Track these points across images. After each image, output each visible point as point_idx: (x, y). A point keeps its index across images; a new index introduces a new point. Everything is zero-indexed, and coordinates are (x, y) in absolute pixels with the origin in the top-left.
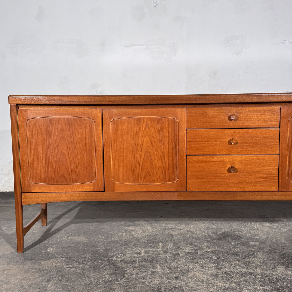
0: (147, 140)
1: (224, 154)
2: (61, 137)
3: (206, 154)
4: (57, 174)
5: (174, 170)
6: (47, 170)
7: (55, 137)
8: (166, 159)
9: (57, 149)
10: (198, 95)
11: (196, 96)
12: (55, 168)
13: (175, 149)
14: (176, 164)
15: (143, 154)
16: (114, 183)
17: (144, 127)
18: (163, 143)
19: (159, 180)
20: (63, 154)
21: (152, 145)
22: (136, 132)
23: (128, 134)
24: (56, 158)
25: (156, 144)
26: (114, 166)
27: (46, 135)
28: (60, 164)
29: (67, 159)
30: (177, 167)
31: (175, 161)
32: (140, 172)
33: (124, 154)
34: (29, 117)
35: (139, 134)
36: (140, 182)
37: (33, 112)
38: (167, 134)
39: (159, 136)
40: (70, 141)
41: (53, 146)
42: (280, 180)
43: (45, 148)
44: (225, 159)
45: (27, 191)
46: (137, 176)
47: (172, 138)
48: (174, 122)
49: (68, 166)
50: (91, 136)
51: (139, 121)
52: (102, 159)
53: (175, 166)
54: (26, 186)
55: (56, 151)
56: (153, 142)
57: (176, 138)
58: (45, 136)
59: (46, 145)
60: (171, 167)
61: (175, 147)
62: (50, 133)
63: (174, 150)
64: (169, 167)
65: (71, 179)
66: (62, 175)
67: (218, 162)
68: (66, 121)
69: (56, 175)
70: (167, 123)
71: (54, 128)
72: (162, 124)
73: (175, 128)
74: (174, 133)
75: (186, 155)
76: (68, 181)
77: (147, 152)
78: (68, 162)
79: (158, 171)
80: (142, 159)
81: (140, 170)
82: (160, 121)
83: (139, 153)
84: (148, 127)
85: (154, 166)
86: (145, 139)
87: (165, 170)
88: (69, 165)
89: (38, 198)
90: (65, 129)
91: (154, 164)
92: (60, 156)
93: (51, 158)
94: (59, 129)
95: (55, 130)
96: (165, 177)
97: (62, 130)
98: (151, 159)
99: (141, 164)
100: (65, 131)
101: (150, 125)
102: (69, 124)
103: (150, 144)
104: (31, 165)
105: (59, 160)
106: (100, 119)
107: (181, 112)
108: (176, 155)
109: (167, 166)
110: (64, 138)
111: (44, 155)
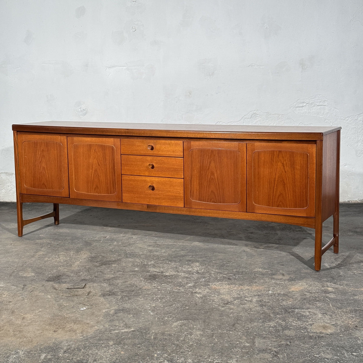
1: (146, 175)
2: (42, 156)
3: (134, 175)
5: (113, 185)
7: (39, 155)
8: (108, 177)
9: (40, 164)
10: (127, 129)
11: (125, 130)
12: (39, 177)
15: (93, 172)
16: (75, 192)
17: (94, 151)
18: (106, 164)
19: (104, 192)
20: (44, 168)
21: (99, 165)
22: (89, 155)
23: (83, 156)
24: (40, 170)
25: (102, 165)
26: (75, 179)
28: (42, 175)
29: (47, 172)
30: (115, 183)
31: (114, 178)
32: (92, 185)
34: (24, 140)
35: (90, 157)
36: (92, 193)
38: (109, 158)
39: (103, 159)
41: (38, 162)
42: (185, 199)
43: (33, 163)
44: (147, 179)
45: (23, 192)
46: (90, 188)
47: (111, 161)
48: (113, 149)
49: (47, 177)
50: (60, 156)
51: (90, 147)
52: (67, 174)
53: (114, 182)
54: (23, 189)
55: (40, 165)
56: (100, 163)
57: (114, 160)
58: (33, 154)
59: (34, 161)
60: (112, 182)
61: (114, 168)
62: (36, 152)
63: (113, 170)
64: (110, 183)
65: (49, 186)
66: (44, 183)
67: (143, 181)
68: (45, 145)
70: (108, 150)
72: (105, 150)
73: (113, 153)
74: (113, 157)
75: (121, 175)
76: (47, 188)
77: (96, 171)
78: (47, 174)
79: (103, 186)
80: (93, 175)
81: (92, 183)
82: (103, 148)
83: (91, 170)
84: (96, 152)
85: (100, 181)
86: (94, 161)
87: (108, 185)
90: (44, 149)
91: (100, 179)
92: (42, 170)
93: (37, 169)
94: (41, 150)
95: (39, 150)
96: (108, 190)
97: (43, 151)
98: (99, 176)
99: (92, 179)
100: (45, 151)
101: (97, 150)
102: (47, 147)
103: (98, 165)
104: (25, 174)
105: (42, 172)
106: (66, 144)
107: (117, 141)
108: (115, 173)
109: (109, 181)
110: (44, 156)
111: (33, 168)
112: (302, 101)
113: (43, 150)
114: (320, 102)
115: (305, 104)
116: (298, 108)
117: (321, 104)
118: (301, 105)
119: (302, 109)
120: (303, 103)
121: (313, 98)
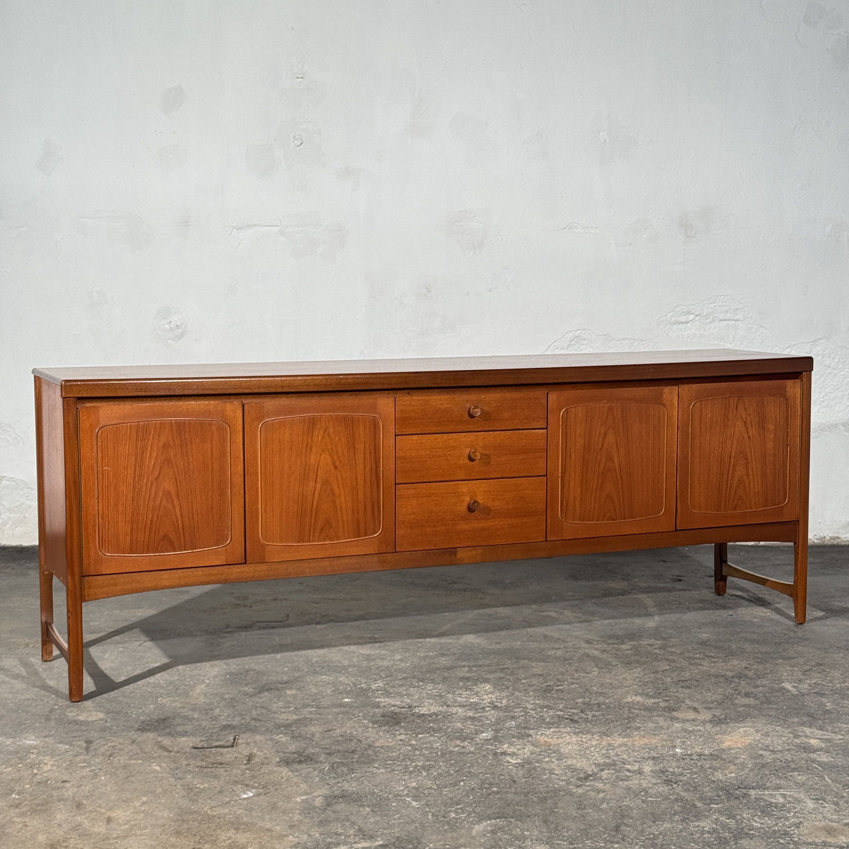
0: (326, 459)
1: (459, 478)
2: (164, 461)
4: (155, 534)
5: (373, 513)
6: (135, 527)
7: (153, 460)
8: (361, 494)
9: (155, 483)
10: (418, 372)
12: (152, 522)
13: (376, 473)
14: (378, 503)
15: (319, 486)
16: (263, 546)
17: (321, 433)
18: (356, 463)
19: (347, 536)
20: (167, 494)
21: (336, 467)
22: (307, 444)
23: (291, 449)
24: (154, 502)
25: (343, 466)
26: (265, 511)
27: (134, 457)
28: (160, 514)
29: (176, 502)
30: (379, 508)
31: (376, 495)
32: (313, 521)
33: (284, 488)
34: (102, 423)
35: (311, 449)
36: (313, 541)
37: (109, 413)
38: (362, 446)
39: (349, 451)
40: (182, 467)
41: (148, 477)
43: (132, 484)
44: (461, 487)
45: (93, 572)
46: (307, 528)
47: (370, 453)
48: (375, 425)
49: (177, 518)
50: (223, 455)
51: (313, 422)
52: (243, 500)
53: (376, 504)
54: (92, 561)
55: (154, 489)
56: (338, 463)
57: (377, 452)
58: (133, 460)
59: (134, 478)
60: (369, 508)
61: (376, 470)
62: (143, 452)
63: (373, 476)
64: (365, 509)
65: (182, 542)
66: (165, 536)
67: (449, 493)
68: (174, 428)
69: (153, 535)
70: (361, 427)
71: (150, 443)
72: (353, 428)
73: (375, 434)
74: (374, 444)
75: (396, 484)
76: (177, 547)
77: (326, 482)
78: (177, 510)
79: (345, 518)
80: (316, 496)
81: (313, 517)
82: (349, 423)
83: (312, 484)
84: (328, 434)
85: (339, 507)
86: (322, 458)
87: (358, 514)
88: (178, 514)
89: (116, 585)
90: (172, 443)
91: (338, 503)
92: (162, 499)
93: (144, 501)
94: (161, 444)
95: (152, 446)
96: (358, 527)
97: (166, 446)
98: (334, 495)
99: (315, 506)
100: (171, 448)
101: (331, 430)
102: (180, 434)
103: (332, 467)
104: (102, 518)
105: (160, 507)
106: (241, 422)
107: (386, 405)
108: (378, 484)
109: (361, 506)
110: (169, 461)
111: (130, 497)
112: (685, 310)
113: (165, 443)
114: (727, 311)
115: (692, 317)
116: (676, 326)
117: (728, 316)
118: (683, 319)
119: (685, 328)
120: (689, 313)
121: (711, 303)
